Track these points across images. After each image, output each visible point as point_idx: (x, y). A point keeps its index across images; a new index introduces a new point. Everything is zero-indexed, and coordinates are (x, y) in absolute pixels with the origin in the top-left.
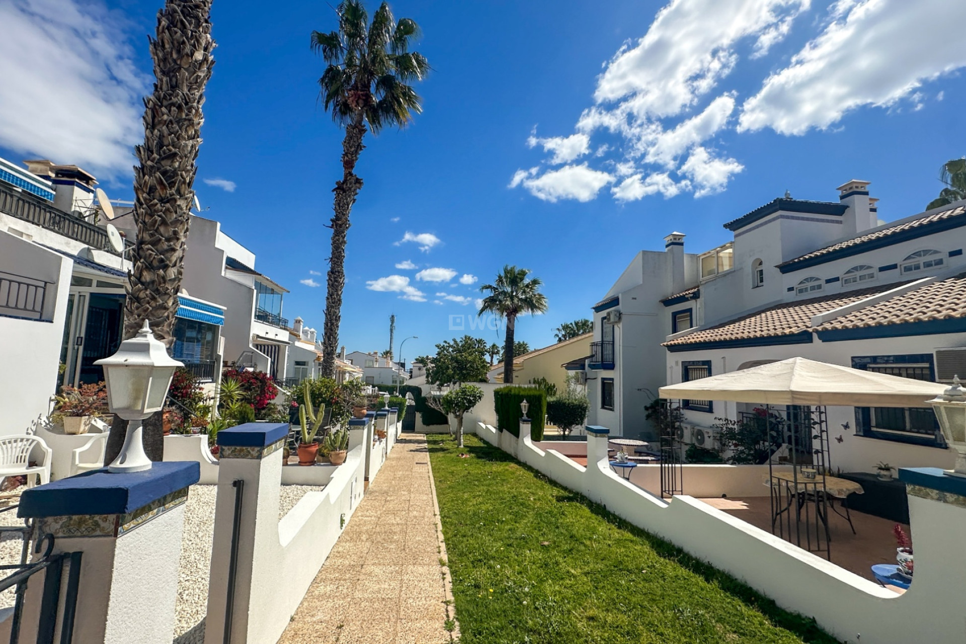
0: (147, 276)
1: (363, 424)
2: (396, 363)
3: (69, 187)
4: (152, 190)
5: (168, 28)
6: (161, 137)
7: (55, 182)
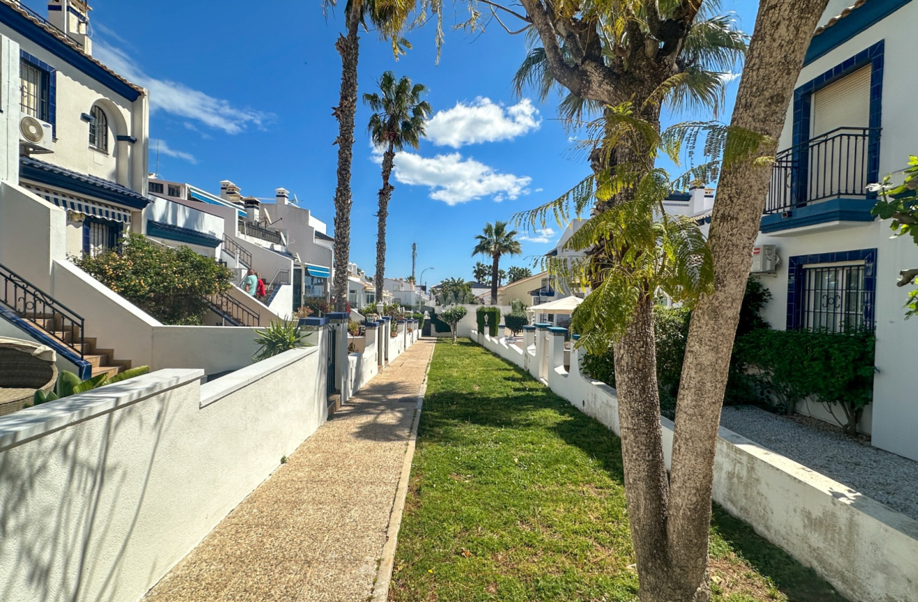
0: (340, 276)
1: (403, 322)
2: (417, 286)
3: (251, 209)
4: (340, 249)
5: (340, 196)
6: (341, 232)
7: (245, 207)
